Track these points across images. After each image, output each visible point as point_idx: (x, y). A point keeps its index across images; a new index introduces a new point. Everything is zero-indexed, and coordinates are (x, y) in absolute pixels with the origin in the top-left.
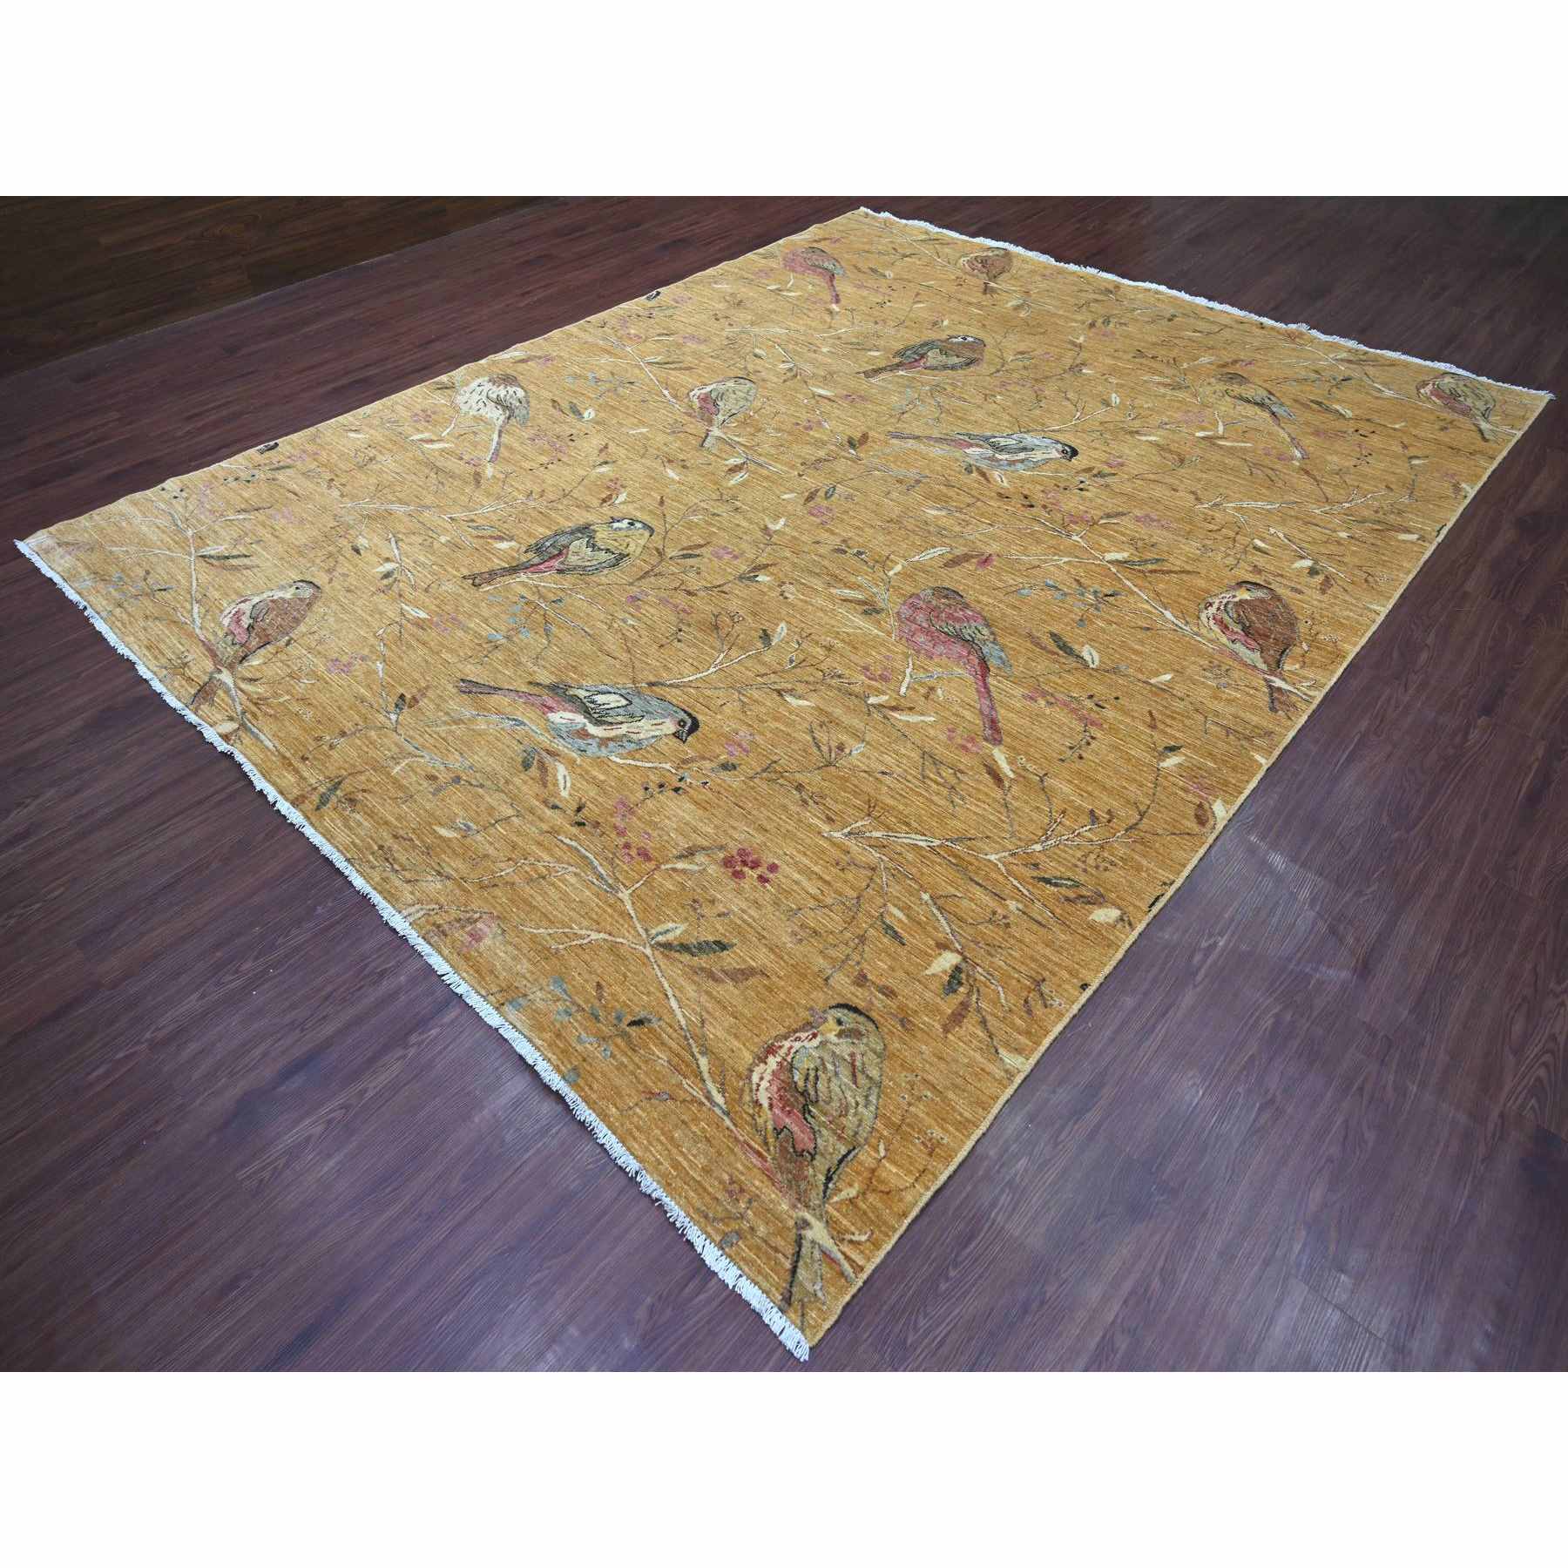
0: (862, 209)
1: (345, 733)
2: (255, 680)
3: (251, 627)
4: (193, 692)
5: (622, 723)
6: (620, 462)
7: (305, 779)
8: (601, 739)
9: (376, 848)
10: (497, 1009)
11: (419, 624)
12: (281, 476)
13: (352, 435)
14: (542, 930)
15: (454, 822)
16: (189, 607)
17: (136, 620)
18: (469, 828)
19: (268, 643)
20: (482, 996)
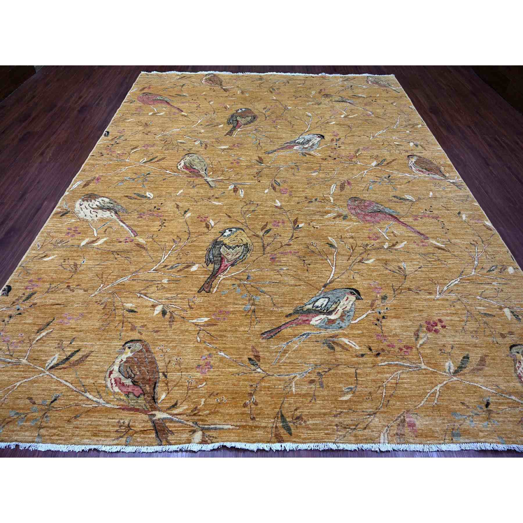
0: (142, 72)
1: (251, 393)
2: (176, 404)
3: (135, 383)
4: (154, 435)
5: (336, 308)
6: (191, 208)
7: (266, 427)
8: (339, 318)
9: (335, 427)
10: (452, 443)
11: (209, 324)
12: (35, 299)
13: (46, 259)
14: (423, 402)
15: (343, 391)
16: (84, 398)
17: (64, 427)
18: (351, 389)
19: (155, 383)
20: (443, 443)
